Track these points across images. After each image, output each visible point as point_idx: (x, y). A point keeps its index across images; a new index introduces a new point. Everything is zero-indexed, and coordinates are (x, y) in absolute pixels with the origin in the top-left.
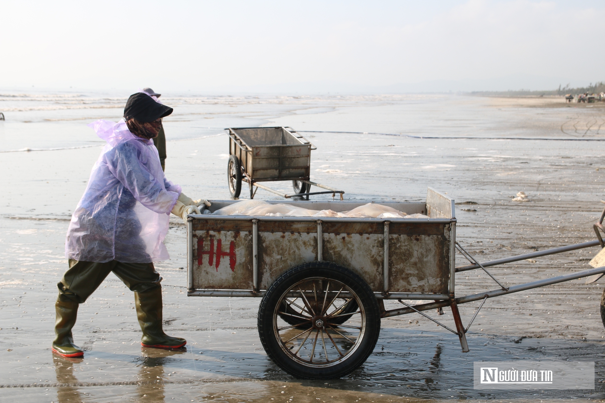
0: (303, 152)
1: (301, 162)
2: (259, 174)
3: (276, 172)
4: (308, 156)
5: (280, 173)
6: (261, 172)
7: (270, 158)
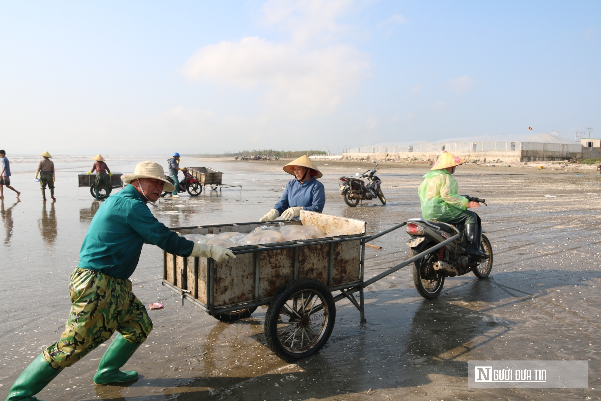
0: (220, 175)
1: (219, 178)
2: (207, 182)
3: (211, 181)
4: (221, 176)
5: (213, 182)
6: (207, 181)
7: (210, 177)
